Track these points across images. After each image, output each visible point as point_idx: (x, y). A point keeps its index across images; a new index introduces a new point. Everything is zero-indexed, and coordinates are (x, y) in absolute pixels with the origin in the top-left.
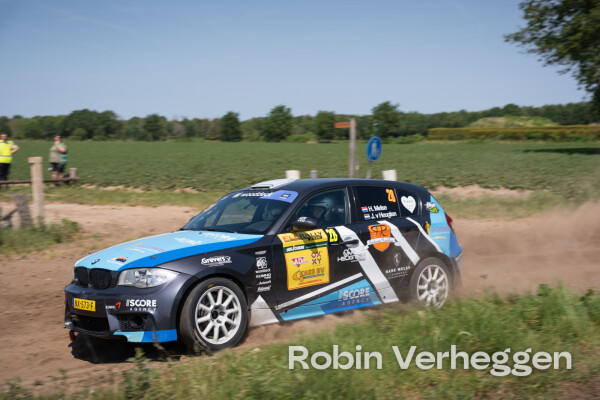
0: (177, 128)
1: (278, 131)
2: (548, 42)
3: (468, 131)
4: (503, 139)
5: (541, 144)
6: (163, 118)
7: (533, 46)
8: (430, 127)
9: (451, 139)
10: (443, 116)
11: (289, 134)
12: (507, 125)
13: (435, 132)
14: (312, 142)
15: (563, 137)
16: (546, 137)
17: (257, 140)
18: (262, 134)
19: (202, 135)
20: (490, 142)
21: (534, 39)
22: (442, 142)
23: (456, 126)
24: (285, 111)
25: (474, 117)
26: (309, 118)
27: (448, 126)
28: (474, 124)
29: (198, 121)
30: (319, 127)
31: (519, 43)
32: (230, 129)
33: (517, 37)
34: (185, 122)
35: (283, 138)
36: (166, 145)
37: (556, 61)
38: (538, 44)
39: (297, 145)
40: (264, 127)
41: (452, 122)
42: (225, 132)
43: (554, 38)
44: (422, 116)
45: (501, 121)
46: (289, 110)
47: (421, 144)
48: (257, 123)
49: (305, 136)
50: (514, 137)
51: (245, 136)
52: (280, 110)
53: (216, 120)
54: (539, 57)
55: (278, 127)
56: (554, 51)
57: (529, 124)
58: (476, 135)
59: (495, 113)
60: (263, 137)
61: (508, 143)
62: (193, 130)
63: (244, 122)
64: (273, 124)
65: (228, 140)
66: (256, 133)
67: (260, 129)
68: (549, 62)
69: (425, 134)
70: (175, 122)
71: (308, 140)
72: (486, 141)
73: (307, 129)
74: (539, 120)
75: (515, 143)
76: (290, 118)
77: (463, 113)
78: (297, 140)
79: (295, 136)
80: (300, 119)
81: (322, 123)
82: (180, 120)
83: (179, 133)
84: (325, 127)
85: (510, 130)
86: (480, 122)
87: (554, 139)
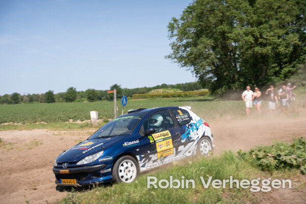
0: (25, 98)
1: (71, 97)
2: (181, 58)
3: (148, 95)
4: (163, 97)
5: (178, 98)
6: (19, 94)
7: (176, 60)
8: (132, 94)
9: (142, 98)
10: (138, 89)
11: (75, 99)
12: (163, 92)
13: (135, 96)
14: (86, 102)
15: (186, 96)
16: (179, 96)
17: (62, 102)
18: (63, 99)
19: (37, 101)
20: (158, 99)
21: (175, 57)
22: (139, 100)
23: (143, 93)
24: (74, 89)
25: (150, 89)
26: (83, 92)
27: (140, 93)
28: (150, 92)
29: (35, 95)
30: (88, 95)
31: (170, 59)
32: (50, 97)
33: (169, 57)
34: (29, 96)
35: (73, 101)
36: (21, 105)
37: (184, 66)
38: (178, 59)
39: (80, 103)
40: (65, 96)
41: (141, 92)
42: (48, 99)
43: (184, 57)
44: (129, 90)
45: (161, 91)
46: (75, 89)
47: (131, 100)
48: (61, 95)
49: (83, 99)
50: (167, 96)
51: (57, 100)
52: (71, 89)
53: (42, 94)
54: (178, 64)
55: (71, 96)
56: (183, 62)
57: (171, 91)
58: (152, 96)
59: (158, 87)
60: (64, 100)
61: (165, 99)
62: (32, 99)
63: (56, 95)
64: (68, 95)
65: (49, 102)
66: (61, 99)
67: (62, 97)
68: (182, 66)
69: (131, 96)
70: (25, 96)
71: (83, 101)
72: (156, 98)
73: (82, 97)
74: (175, 90)
75: (168, 99)
76: (75, 92)
77: (145, 88)
78: (79, 101)
79: (78, 100)
80: (79, 92)
81: (89, 94)
82: (27, 95)
83: (26, 100)
84: (91, 95)
85: (165, 94)
86: (153, 91)
87: (182, 97)
